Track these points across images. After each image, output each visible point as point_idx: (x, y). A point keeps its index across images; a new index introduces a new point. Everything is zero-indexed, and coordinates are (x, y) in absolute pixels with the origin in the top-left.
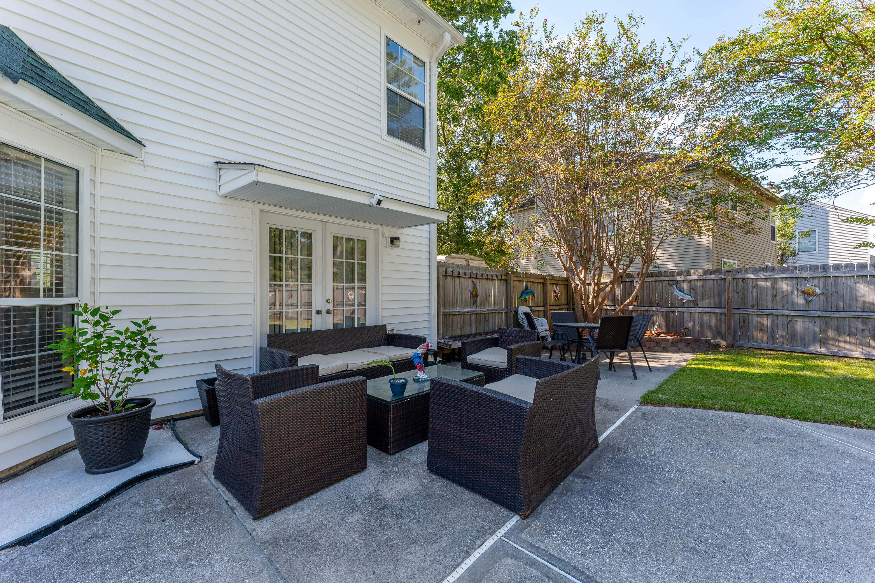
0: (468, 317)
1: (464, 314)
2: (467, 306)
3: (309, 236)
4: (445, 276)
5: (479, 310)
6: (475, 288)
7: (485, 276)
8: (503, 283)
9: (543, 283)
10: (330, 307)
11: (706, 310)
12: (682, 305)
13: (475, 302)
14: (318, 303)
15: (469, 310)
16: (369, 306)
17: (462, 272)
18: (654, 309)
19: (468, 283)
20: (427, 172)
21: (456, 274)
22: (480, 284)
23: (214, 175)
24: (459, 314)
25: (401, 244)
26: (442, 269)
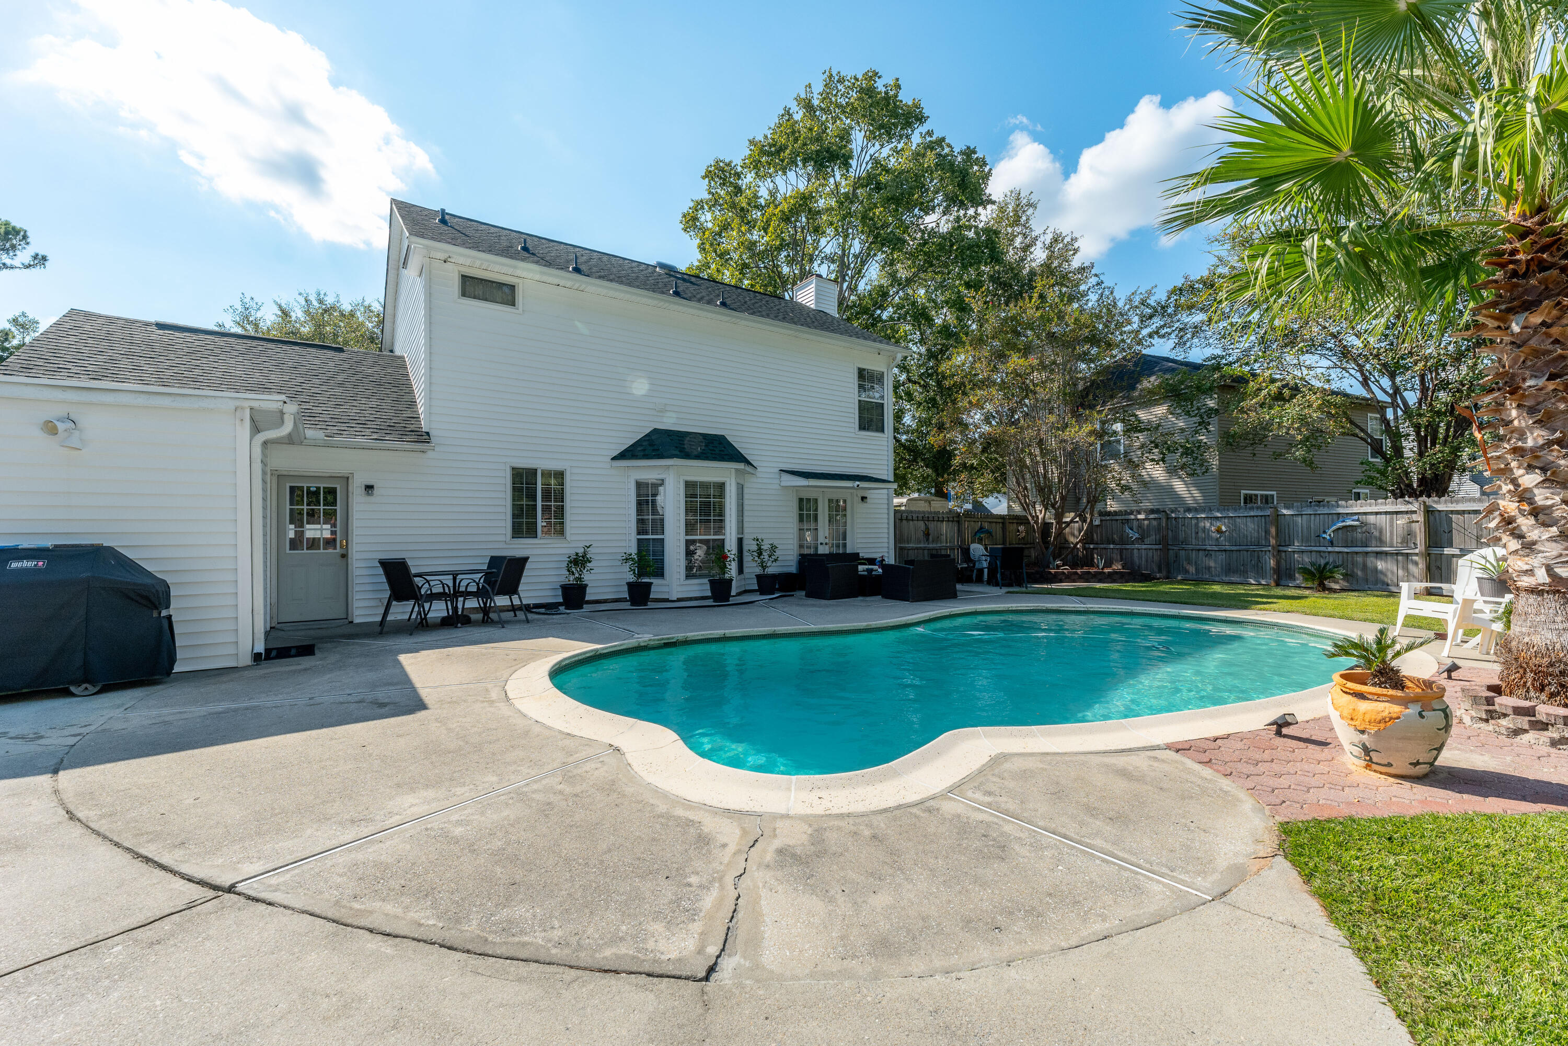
0: (921, 551)
1: (917, 549)
2: (920, 542)
3: (816, 500)
4: (901, 520)
5: (931, 546)
6: (927, 528)
7: (936, 518)
8: (956, 524)
9: (1003, 523)
10: (827, 541)
11: (1149, 546)
12: (1133, 543)
13: (928, 540)
14: (821, 539)
15: (922, 545)
16: (848, 542)
17: (915, 516)
18: (1112, 546)
19: (921, 525)
20: (886, 448)
21: (910, 517)
22: (932, 525)
23: (777, 476)
24: (913, 549)
25: (868, 500)
26: (899, 516)
